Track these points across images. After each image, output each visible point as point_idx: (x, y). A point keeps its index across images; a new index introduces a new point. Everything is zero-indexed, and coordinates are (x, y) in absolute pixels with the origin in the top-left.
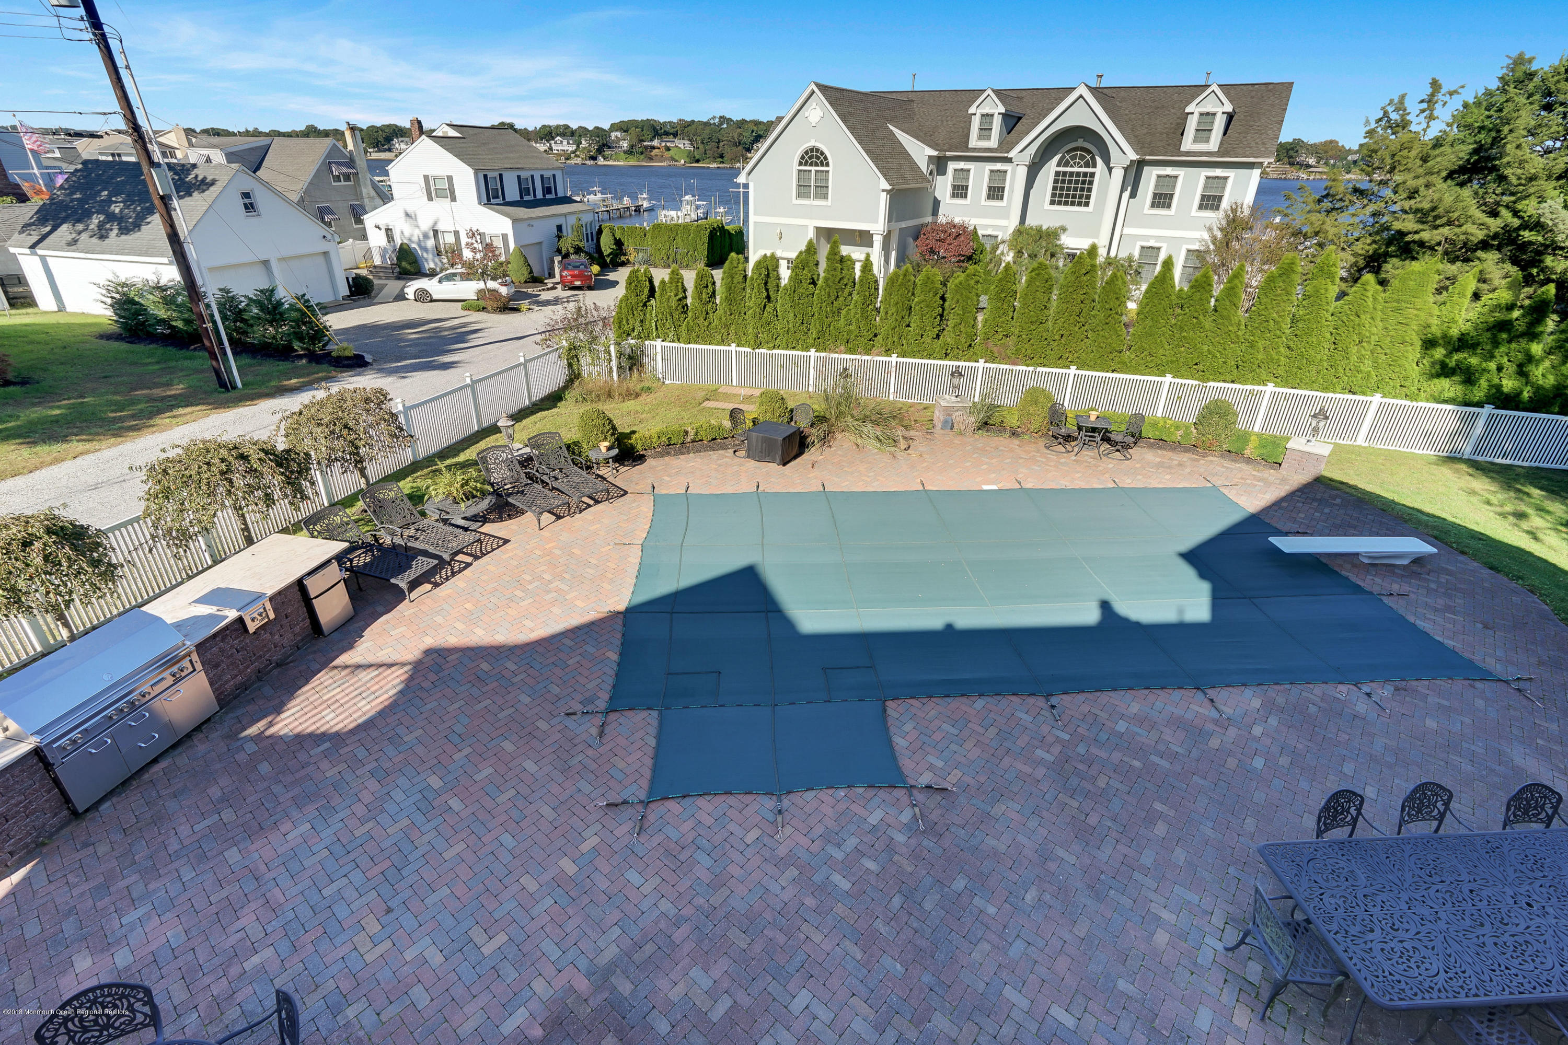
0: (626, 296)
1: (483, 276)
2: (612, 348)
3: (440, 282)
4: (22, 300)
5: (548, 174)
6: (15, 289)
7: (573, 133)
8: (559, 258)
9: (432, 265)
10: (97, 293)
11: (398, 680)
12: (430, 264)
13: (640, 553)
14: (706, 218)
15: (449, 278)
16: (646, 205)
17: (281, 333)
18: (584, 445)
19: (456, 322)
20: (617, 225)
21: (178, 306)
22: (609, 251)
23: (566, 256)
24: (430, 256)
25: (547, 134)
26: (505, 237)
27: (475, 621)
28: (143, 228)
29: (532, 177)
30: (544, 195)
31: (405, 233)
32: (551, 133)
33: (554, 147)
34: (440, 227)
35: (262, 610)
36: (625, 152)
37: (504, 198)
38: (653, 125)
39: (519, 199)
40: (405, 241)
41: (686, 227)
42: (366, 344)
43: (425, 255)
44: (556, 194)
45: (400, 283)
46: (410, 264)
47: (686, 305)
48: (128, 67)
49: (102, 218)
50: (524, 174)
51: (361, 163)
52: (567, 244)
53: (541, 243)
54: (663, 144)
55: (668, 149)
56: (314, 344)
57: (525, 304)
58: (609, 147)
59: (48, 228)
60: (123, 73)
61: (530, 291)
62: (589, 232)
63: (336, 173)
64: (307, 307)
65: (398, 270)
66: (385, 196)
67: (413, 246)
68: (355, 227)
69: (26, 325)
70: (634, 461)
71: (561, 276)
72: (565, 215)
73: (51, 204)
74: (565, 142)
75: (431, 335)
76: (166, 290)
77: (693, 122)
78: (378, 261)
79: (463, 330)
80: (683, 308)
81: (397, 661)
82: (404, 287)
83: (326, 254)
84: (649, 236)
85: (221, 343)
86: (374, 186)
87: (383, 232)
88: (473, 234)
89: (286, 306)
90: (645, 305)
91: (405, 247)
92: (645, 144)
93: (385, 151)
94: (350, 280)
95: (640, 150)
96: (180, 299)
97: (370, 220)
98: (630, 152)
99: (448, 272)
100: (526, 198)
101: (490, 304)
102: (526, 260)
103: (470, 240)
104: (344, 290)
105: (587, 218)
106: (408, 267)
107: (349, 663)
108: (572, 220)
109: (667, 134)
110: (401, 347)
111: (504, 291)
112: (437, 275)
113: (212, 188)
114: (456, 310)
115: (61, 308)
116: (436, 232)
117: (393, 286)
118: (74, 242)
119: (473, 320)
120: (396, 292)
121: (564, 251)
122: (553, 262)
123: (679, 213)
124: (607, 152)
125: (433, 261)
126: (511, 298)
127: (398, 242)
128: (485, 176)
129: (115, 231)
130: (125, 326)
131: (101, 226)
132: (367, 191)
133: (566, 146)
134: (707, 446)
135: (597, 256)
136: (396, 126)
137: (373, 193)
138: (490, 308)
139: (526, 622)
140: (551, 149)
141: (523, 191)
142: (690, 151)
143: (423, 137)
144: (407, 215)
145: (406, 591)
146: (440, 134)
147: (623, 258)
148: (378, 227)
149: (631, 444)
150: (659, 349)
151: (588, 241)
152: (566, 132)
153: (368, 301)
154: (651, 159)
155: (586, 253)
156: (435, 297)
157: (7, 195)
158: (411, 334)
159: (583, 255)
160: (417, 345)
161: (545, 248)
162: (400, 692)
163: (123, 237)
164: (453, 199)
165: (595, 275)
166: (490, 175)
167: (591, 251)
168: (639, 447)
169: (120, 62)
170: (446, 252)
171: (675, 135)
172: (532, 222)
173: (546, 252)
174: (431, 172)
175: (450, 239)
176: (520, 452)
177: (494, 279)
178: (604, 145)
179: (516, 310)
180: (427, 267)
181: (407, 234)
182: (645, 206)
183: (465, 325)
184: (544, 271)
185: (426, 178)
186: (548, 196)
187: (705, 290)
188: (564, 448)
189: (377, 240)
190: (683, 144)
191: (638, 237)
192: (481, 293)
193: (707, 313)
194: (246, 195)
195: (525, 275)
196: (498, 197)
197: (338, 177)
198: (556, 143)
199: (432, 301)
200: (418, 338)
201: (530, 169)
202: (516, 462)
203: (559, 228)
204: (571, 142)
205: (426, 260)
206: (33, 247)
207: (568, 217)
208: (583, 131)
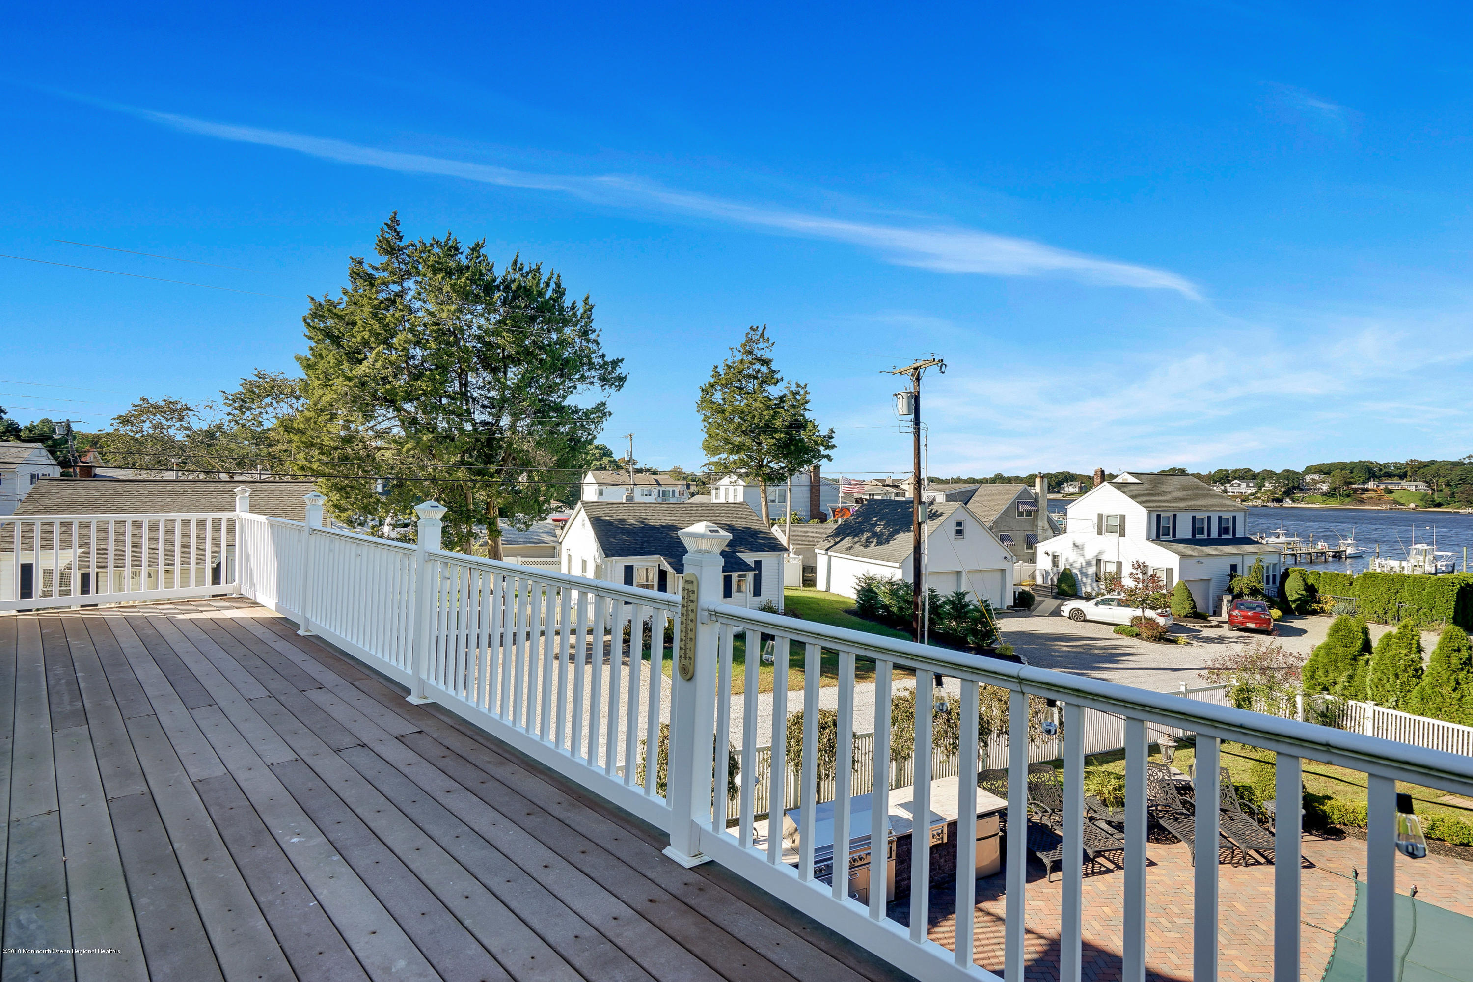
0: (1327, 644)
1: (1143, 603)
2: (1299, 700)
3: (1096, 604)
4: (809, 582)
5: (1225, 515)
6: (808, 575)
7: (1254, 477)
8: (1230, 597)
9: (1089, 589)
10: (854, 582)
11: (1032, 949)
12: (1087, 588)
13: (1332, 944)
14: (1452, 572)
15: (1107, 602)
16: (1350, 551)
17: (962, 627)
18: (1258, 793)
19: (1107, 643)
20: (1309, 570)
21: (898, 597)
22: (1296, 596)
23: (1240, 595)
24: (1089, 581)
25: (1224, 477)
26: (1169, 571)
27: (1113, 928)
28: (891, 542)
29: (1209, 518)
30: (1219, 535)
31: (1070, 558)
32: (1228, 477)
33: (1229, 489)
34: (1104, 558)
35: (940, 831)
36: (1323, 495)
37: (1174, 535)
38: (1368, 467)
39: (1190, 537)
40: (1068, 567)
41: (1418, 582)
42: (1022, 648)
43: (1084, 580)
44: (1234, 534)
45: (1057, 602)
46: (1069, 587)
47: (1421, 668)
48: (926, 446)
49: (869, 534)
50: (1199, 515)
51: (1043, 503)
52: (1242, 583)
53: (1209, 580)
54: (1382, 486)
55: (1390, 492)
56: (984, 640)
57: (1183, 637)
58: (1302, 490)
59: (839, 539)
60: (922, 449)
61: (1190, 625)
62: (1271, 574)
63: (1021, 510)
64: (987, 610)
65: (1056, 590)
66: (1057, 530)
67: (1074, 571)
68: (1026, 552)
69: (809, 598)
70: (1325, 834)
71: (1230, 616)
72: (1243, 555)
73: (844, 525)
74: (1244, 485)
75: (1081, 650)
76: (894, 585)
77: (1433, 462)
78: (1040, 581)
79: (1113, 651)
80: (1416, 670)
81: (1034, 930)
82: (1061, 605)
83: (1003, 571)
84: (1357, 586)
85: (923, 626)
86: (1050, 520)
87: (1051, 557)
88: (1139, 566)
89: (971, 607)
90: (1355, 659)
91: (1068, 571)
92: (1354, 486)
93: (1054, 492)
94: (1017, 593)
95: (1346, 492)
96: (901, 593)
97: (1041, 548)
98: (1331, 494)
99: (1105, 597)
100: (1198, 537)
101: (1144, 632)
102: (1190, 595)
103: (1134, 571)
104: (1010, 602)
105: (1269, 560)
106: (1066, 588)
107: (992, 911)
108: (1251, 561)
109: (1389, 475)
110: (1052, 656)
111: (1161, 621)
112: (1093, 598)
113: (940, 518)
114: (1109, 632)
115: (828, 590)
116: (1099, 561)
117: (1051, 603)
118: (850, 548)
119: (1125, 644)
120: (1052, 609)
121: (1236, 590)
122: (1222, 600)
123: (1404, 564)
124: (1298, 495)
125: (1091, 585)
126: (1168, 630)
127: (1062, 567)
128: (1159, 516)
129: (874, 543)
130: (862, 607)
131: (867, 539)
132: (1043, 523)
133: (1245, 488)
134: (1451, 850)
135: (1279, 600)
136: (1069, 473)
137: (1047, 526)
138: (1144, 635)
139: (1173, 957)
140: (1225, 491)
141: (1196, 529)
142: (1427, 494)
143: (1105, 483)
144: (1075, 545)
145: (1048, 868)
146: (1121, 481)
147: (1315, 606)
148: (1047, 554)
149: (1324, 812)
150: (1369, 714)
151: (1268, 583)
152: (1246, 475)
153: (1027, 613)
154: (1362, 502)
155: (1264, 595)
156: (1088, 618)
157: (816, 518)
158: (1063, 646)
159: (1260, 597)
160: (1067, 657)
161: (1212, 585)
162: (1035, 960)
163: (878, 547)
164: (1122, 534)
165: (1275, 620)
166: (1163, 514)
167: (1271, 594)
168: (1335, 818)
169: (923, 442)
170: (1106, 579)
171: (1403, 476)
172: (1201, 559)
173: (1213, 591)
174: (1105, 512)
175: (1112, 568)
176: (1177, 777)
177: (1153, 608)
178: (1294, 488)
179: (1174, 642)
180: (1084, 590)
181: (1071, 561)
182: (1348, 552)
183: (1116, 647)
184: (1208, 608)
185: (1100, 516)
186: (1224, 536)
187: (1456, 654)
188: (1232, 789)
189: (1043, 563)
190: (1415, 487)
191: (1340, 586)
192: (1136, 620)
193: (1458, 683)
194: (959, 524)
195: (1187, 608)
196: (1168, 534)
197: (1022, 513)
198: (1232, 486)
199: (1085, 621)
200: (1069, 651)
201: (1207, 511)
202: (1172, 785)
203: (1234, 567)
204: (1251, 484)
205: (1085, 584)
206: (827, 550)
207: (1245, 557)
208: (1268, 475)
